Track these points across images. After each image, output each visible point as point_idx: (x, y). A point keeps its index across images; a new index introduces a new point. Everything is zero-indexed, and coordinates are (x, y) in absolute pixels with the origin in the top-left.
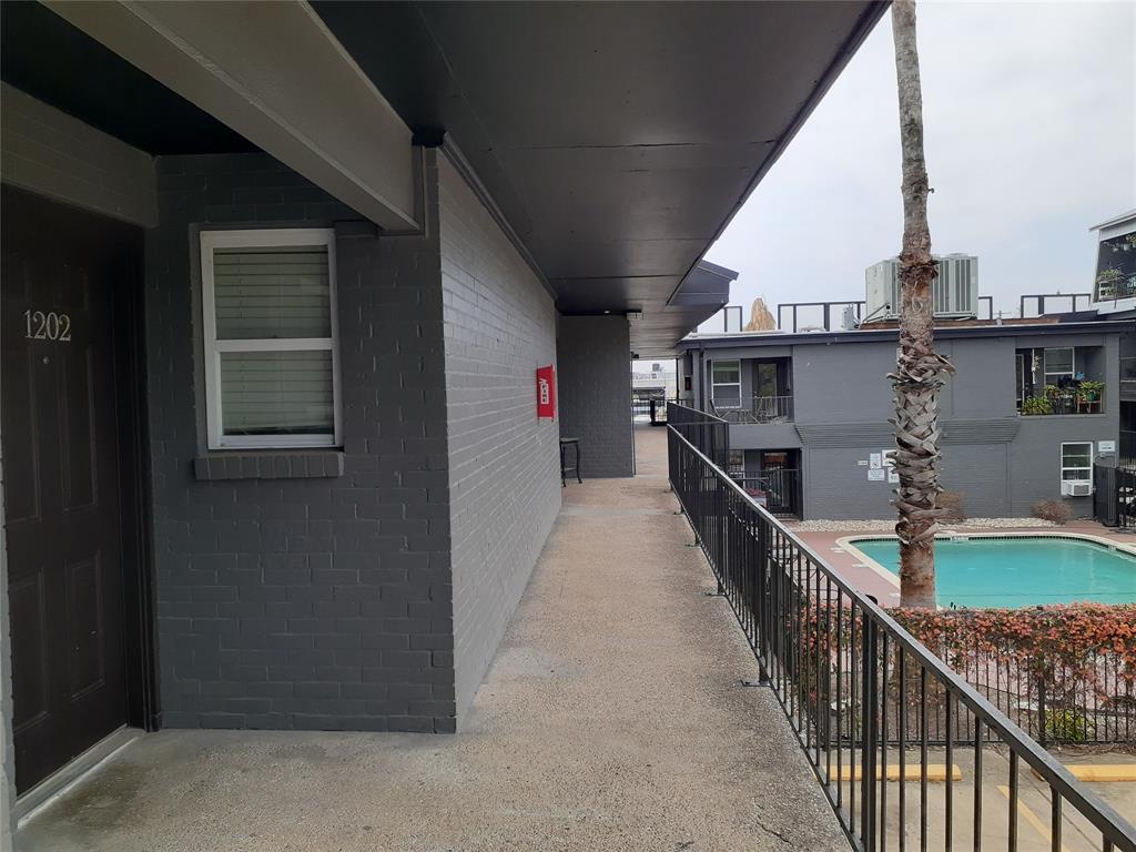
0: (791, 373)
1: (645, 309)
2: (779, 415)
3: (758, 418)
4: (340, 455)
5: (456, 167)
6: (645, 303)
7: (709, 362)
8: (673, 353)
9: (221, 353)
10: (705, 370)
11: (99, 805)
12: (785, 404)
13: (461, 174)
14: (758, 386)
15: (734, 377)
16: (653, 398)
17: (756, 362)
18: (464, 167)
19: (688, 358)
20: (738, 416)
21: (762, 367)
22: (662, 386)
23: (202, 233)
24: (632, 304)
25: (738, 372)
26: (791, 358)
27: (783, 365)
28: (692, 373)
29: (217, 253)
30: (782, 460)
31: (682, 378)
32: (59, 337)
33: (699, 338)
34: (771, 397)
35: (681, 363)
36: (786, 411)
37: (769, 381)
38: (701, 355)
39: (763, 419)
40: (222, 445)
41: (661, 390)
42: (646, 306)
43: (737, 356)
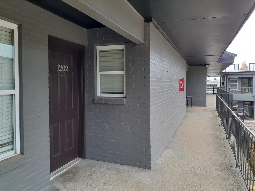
0: (253, 81)
1: (211, 64)
2: (249, 92)
3: (243, 93)
4: (125, 99)
5: (156, 28)
6: (211, 62)
7: (229, 78)
8: (220, 75)
9: (101, 75)
10: (228, 80)
11: (69, 176)
12: (250, 89)
13: (157, 29)
14: (243, 84)
15: (236, 82)
16: (214, 87)
17: (243, 78)
18: (158, 28)
19: (223, 77)
20: (237, 92)
21: (244, 80)
22: (216, 84)
23: (97, 47)
24: (207, 63)
25: (237, 81)
26: (252, 77)
27: (250, 79)
28: (224, 81)
29: (100, 51)
30: (249, 104)
31: (222, 82)
32: (65, 70)
33: (226, 72)
34: (246, 87)
35: (221, 78)
36: (251, 91)
37: (246, 83)
38: (227, 76)
39: (244, 93)
40: (100, 96)
41: (216, 85)
42: (212, 63)
43: (237, 77)
